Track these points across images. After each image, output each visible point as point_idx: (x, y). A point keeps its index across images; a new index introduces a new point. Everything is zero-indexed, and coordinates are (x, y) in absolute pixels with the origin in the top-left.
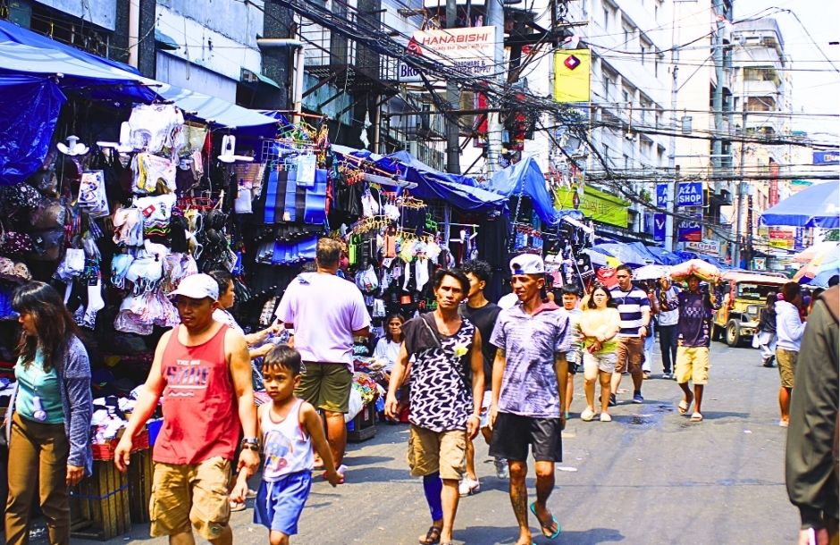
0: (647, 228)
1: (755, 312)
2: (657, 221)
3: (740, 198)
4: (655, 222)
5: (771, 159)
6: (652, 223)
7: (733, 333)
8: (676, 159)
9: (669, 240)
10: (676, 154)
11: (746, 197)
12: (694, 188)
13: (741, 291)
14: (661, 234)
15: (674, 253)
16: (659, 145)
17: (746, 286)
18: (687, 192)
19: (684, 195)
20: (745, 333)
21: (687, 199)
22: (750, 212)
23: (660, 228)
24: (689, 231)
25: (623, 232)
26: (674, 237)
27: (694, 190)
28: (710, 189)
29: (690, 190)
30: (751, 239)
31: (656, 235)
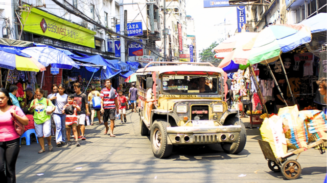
0: (110, 49)
1: (185, 111)
2: (116, 45)
3: (165, 38)
4: (115, 46)
5: (178, 23)
6: (113, 46)
7: (159, 140)
8: (124, 6)
9: (123, 55)
10: (124, 3)
11: (168, 36)
12: (137, 25)
13: (165, 84)
14: (119, 52)
15: (126, 62)
16: (115, 2)
17: (171, 77)
18: (133, 28)
19: (132, 30)
20: (174, 141)
21: (134, 31)
22: (170, 44)
23: (118, 49)
24: (135, 50)
25: (91, 51)
26: (126, 53)
27: (137, 27)
28: (148, 30)
29: (135, 26)
30: (172, 57)
31: (116, 53)
